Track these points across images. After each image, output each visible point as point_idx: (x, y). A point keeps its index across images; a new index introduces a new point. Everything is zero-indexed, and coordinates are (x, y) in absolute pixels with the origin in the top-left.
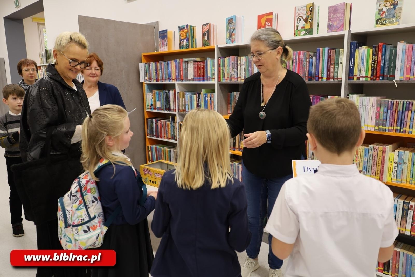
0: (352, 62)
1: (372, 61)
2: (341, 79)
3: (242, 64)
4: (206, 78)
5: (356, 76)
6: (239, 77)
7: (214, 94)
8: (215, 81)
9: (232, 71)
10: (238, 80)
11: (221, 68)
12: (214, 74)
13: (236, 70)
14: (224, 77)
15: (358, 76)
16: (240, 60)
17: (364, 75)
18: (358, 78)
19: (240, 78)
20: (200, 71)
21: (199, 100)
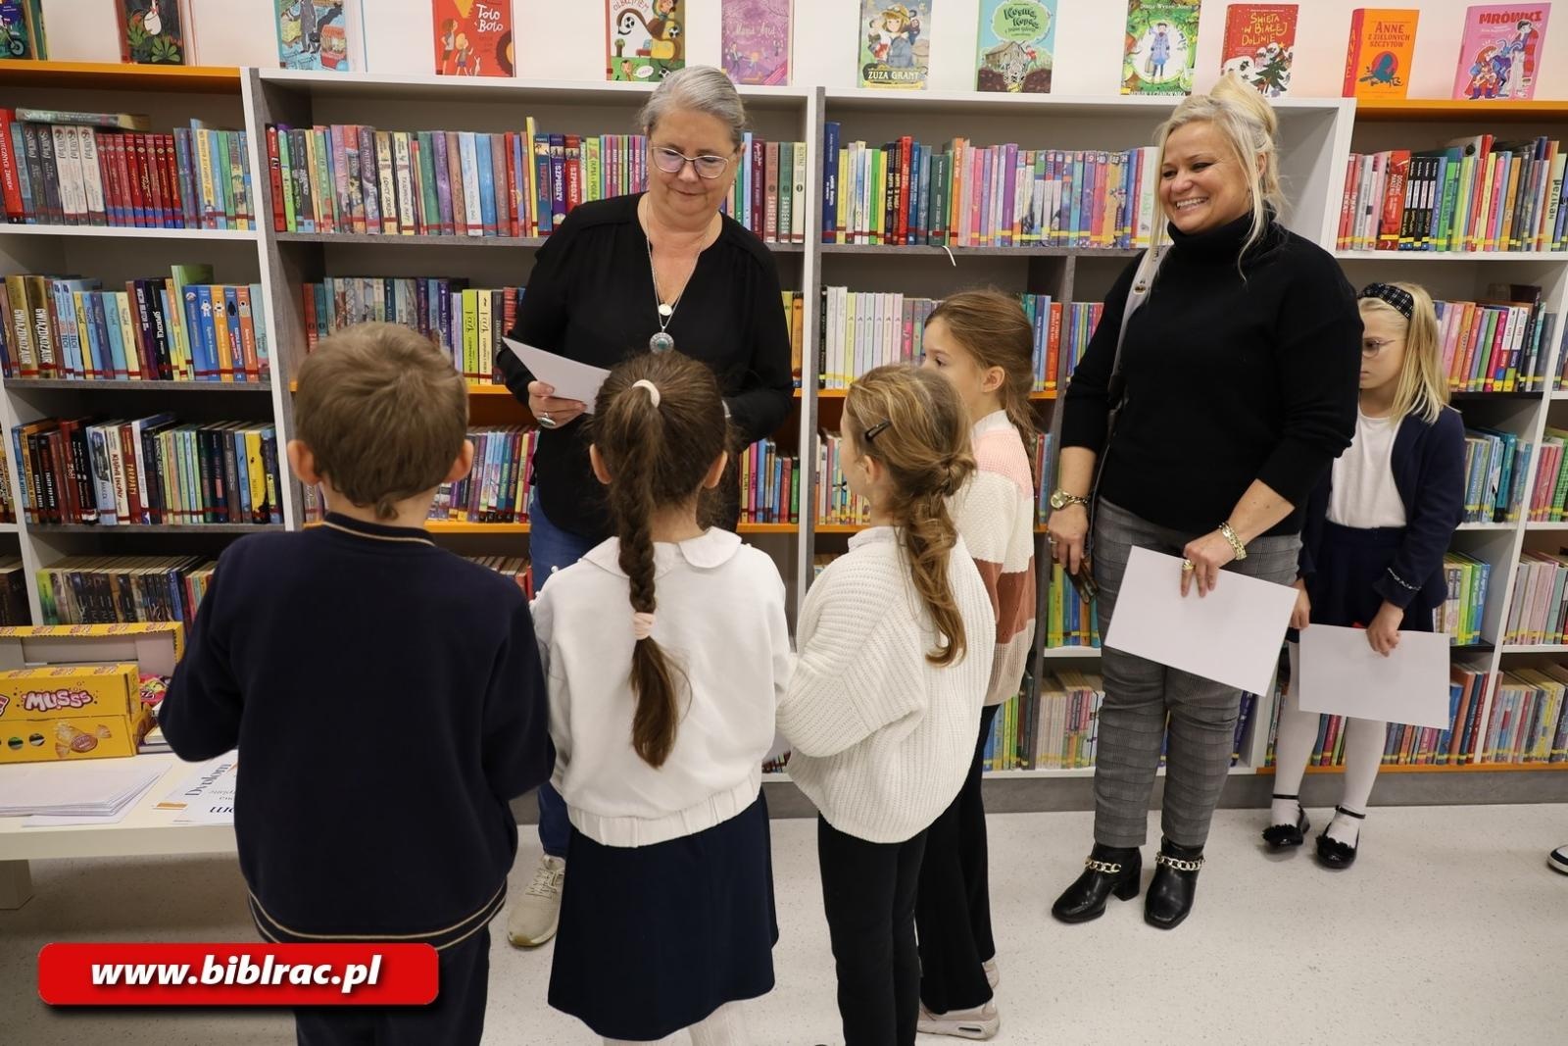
0: (832, 187)
1: (888, 189)
2: (803, 237)
3: (399, 162)
4: (188, 212)
5: (844, 229)
6: (386, 215)
7: (253, 287)
8: (252, 228)
9: (346, 188)
10: (382, 230)
11: (286, 173)
12: (243, 197)
13: (370, 187)
14: (305, 209)
15: (850, 231)
16: (388, 144)
17: (866, 230)
18: (847, 235)
19: (390, 220)
20: (145, 178)
21: (157, 315)
